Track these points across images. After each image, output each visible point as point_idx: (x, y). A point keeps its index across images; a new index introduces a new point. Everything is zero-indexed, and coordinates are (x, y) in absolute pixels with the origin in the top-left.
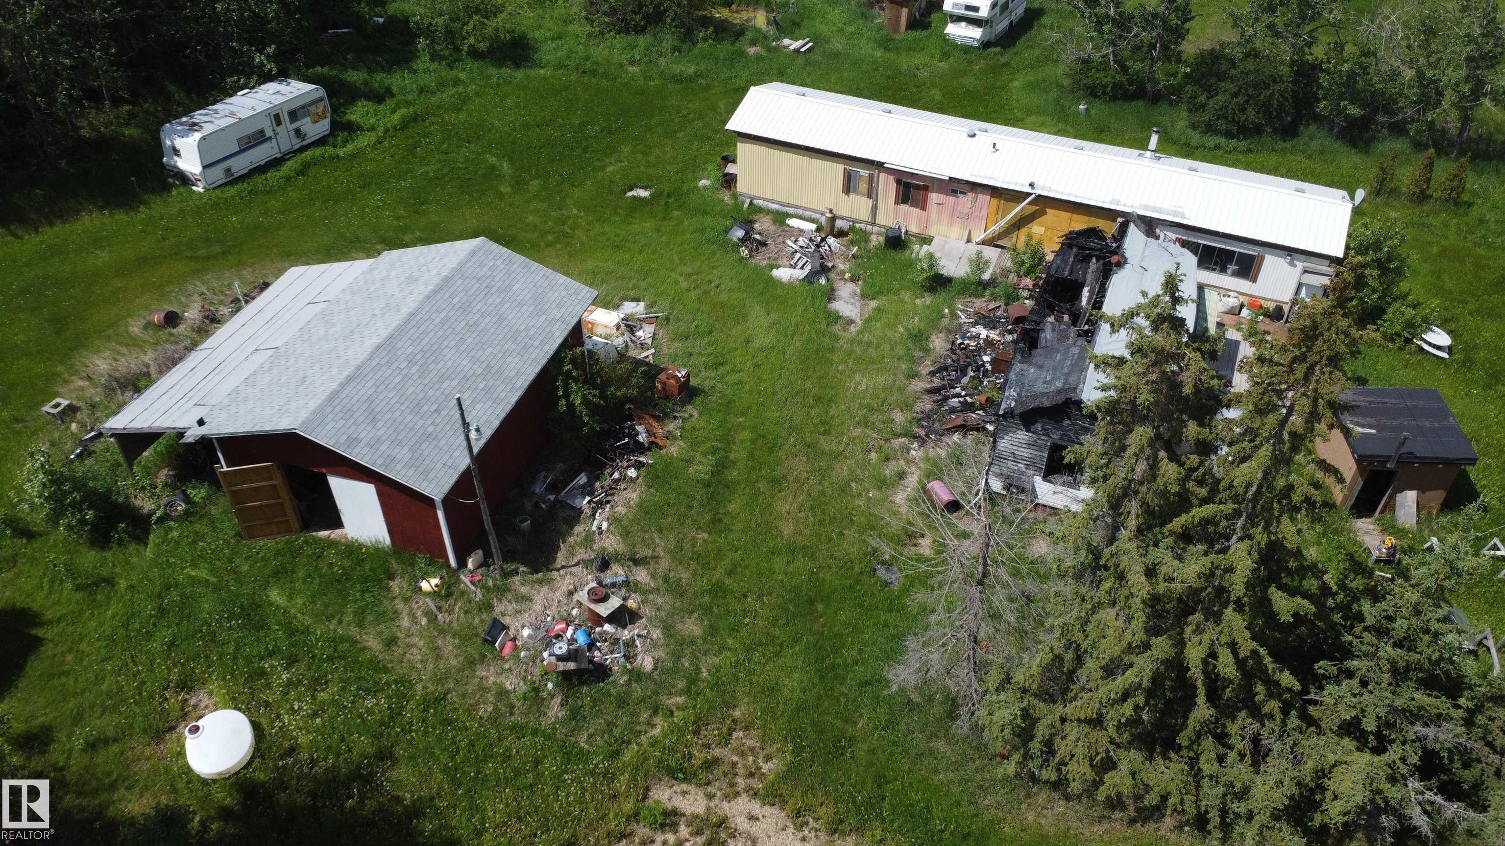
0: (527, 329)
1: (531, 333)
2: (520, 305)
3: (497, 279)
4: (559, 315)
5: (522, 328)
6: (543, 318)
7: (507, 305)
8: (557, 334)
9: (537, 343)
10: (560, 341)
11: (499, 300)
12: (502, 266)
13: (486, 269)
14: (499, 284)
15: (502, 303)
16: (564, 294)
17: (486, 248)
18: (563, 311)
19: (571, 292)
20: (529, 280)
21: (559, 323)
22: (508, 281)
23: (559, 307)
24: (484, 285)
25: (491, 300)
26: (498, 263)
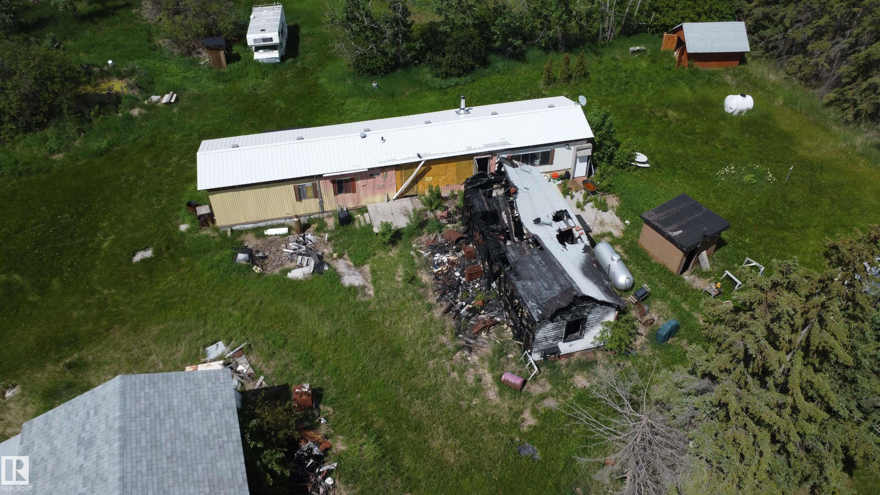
0: (210, 431)
1: (215, 432)
2: (190, 414)
3: (157, 404)
4: (221, 404)
5: (206, 433)
6: (213, 414)
7: (181, 420)
8: (232, 421)
9: (225, 438)
10: (237, 425)
11: (172, 421)
12: (152, 391)
13: (143, 402)
14: (162, 408)
15: (176, 422)
16: (210, 385)
17: (129, 384)
18: (220, 399)
19: (213, 380)
20: (179, 390)
21: (226, 411)
22: (166, 402)
23: (215, 398)
24: (152, 415)
25: (167, 426)
26: (147, 390)
